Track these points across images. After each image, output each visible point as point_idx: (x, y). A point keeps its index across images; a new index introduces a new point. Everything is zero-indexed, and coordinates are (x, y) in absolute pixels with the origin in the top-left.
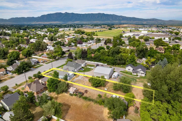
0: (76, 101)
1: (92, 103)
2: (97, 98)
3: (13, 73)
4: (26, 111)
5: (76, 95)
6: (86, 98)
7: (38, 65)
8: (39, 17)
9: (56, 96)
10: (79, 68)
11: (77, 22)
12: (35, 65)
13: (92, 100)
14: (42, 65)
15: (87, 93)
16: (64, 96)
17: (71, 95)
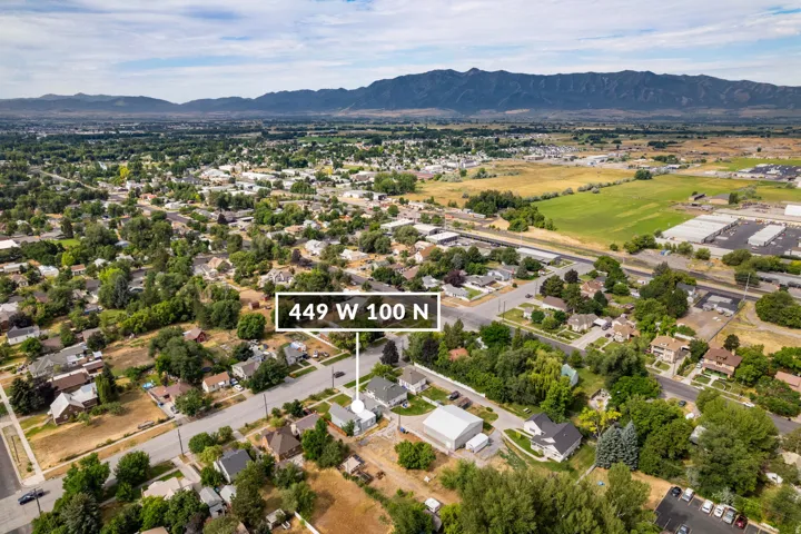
0: (349, 493)
1: (378, 506)
2: (394, 496)
3: (243, 386)
4: (254, 494)
5: (355, 479)
6: (372, 492)
7: (305, 368)
8: (362, 88)
9: (317, 470)
10: (397, 400)
11: (520, 111)
12: (295, 366)
13: (381, 499)
14: (314, 368)
15: (380, 478)
16: (332, 475)
17: (346, 476)
